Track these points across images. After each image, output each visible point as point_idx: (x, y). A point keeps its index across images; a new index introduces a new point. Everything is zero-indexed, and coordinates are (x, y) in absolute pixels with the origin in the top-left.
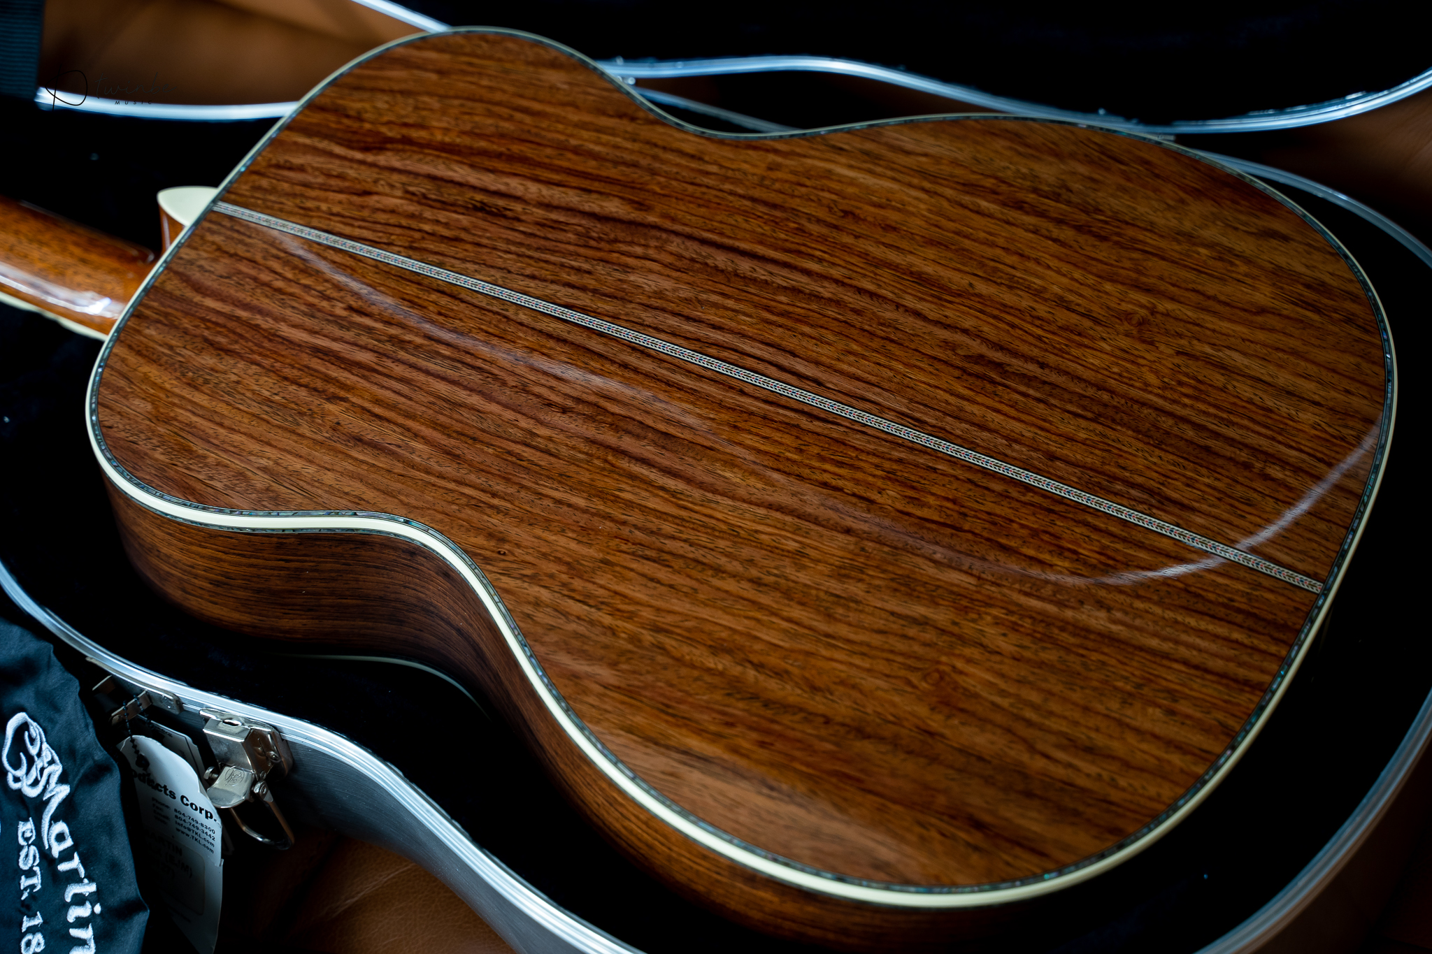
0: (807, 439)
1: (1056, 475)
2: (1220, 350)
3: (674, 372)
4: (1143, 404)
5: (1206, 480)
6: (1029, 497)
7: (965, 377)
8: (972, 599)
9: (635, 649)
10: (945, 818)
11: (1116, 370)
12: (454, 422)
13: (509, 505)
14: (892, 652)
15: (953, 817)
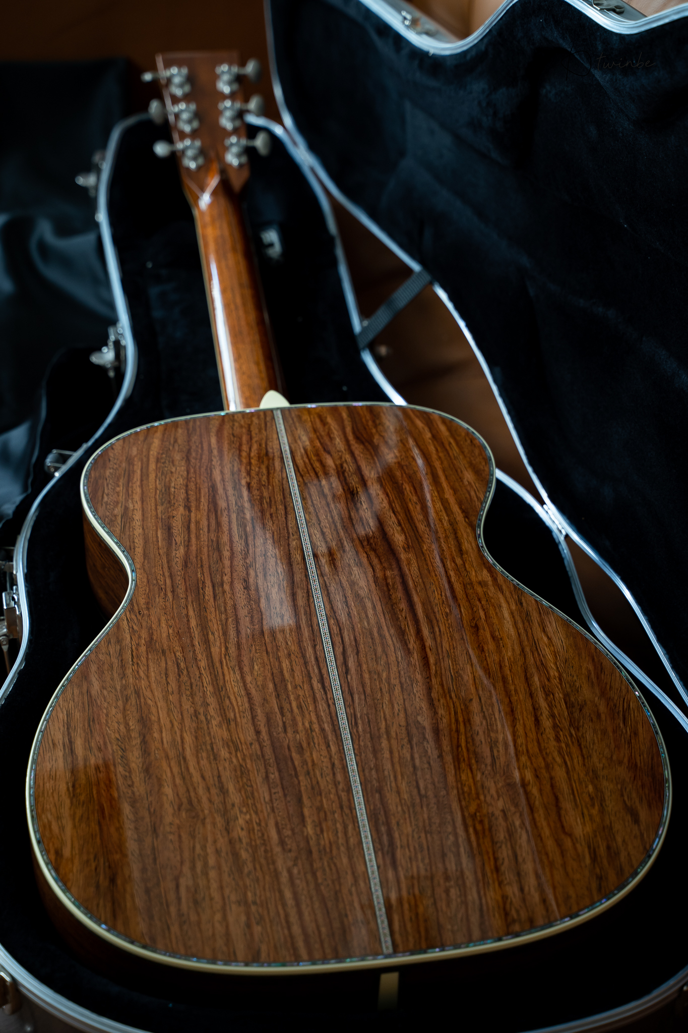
0: (305, 686)
1: (368, 798)
2: (522, 828)
3: (305, 613)
4: (451, 812)
5: (421, 865)
6: (343, 795)
7: (404, 729)
8: (255, 804)
9: (119, 690)
10: (107, 864)
11: (466, 789)
12: (206, 554)
13: (171, 600)
14: (195, 789)
15: (110, 867)
